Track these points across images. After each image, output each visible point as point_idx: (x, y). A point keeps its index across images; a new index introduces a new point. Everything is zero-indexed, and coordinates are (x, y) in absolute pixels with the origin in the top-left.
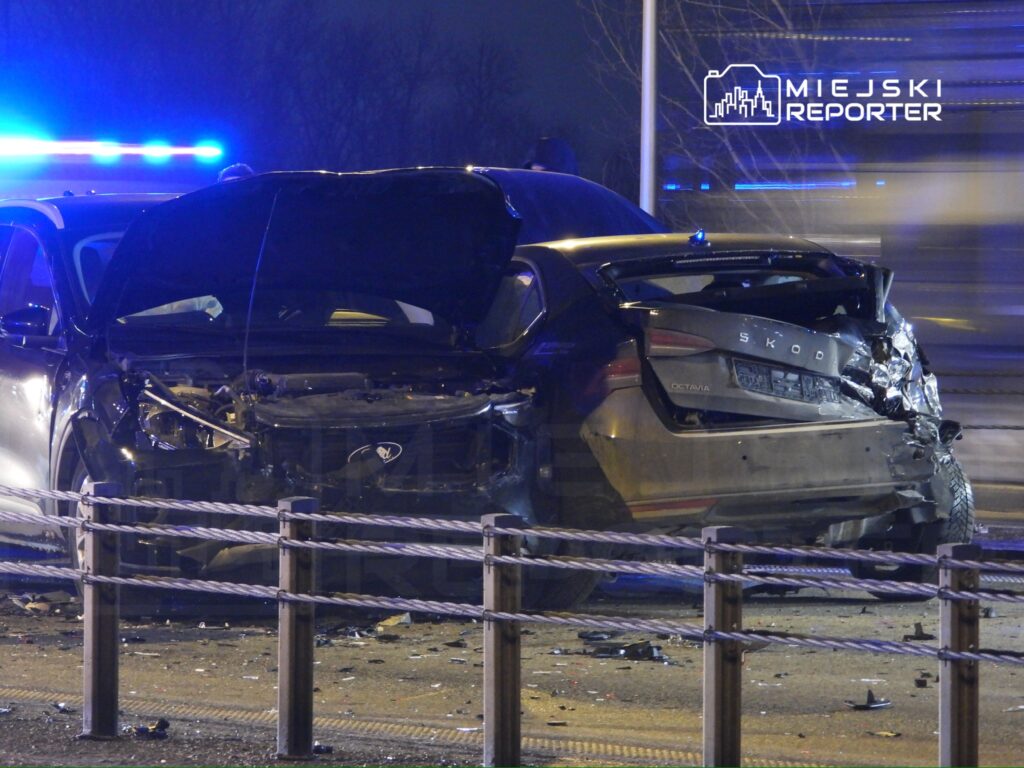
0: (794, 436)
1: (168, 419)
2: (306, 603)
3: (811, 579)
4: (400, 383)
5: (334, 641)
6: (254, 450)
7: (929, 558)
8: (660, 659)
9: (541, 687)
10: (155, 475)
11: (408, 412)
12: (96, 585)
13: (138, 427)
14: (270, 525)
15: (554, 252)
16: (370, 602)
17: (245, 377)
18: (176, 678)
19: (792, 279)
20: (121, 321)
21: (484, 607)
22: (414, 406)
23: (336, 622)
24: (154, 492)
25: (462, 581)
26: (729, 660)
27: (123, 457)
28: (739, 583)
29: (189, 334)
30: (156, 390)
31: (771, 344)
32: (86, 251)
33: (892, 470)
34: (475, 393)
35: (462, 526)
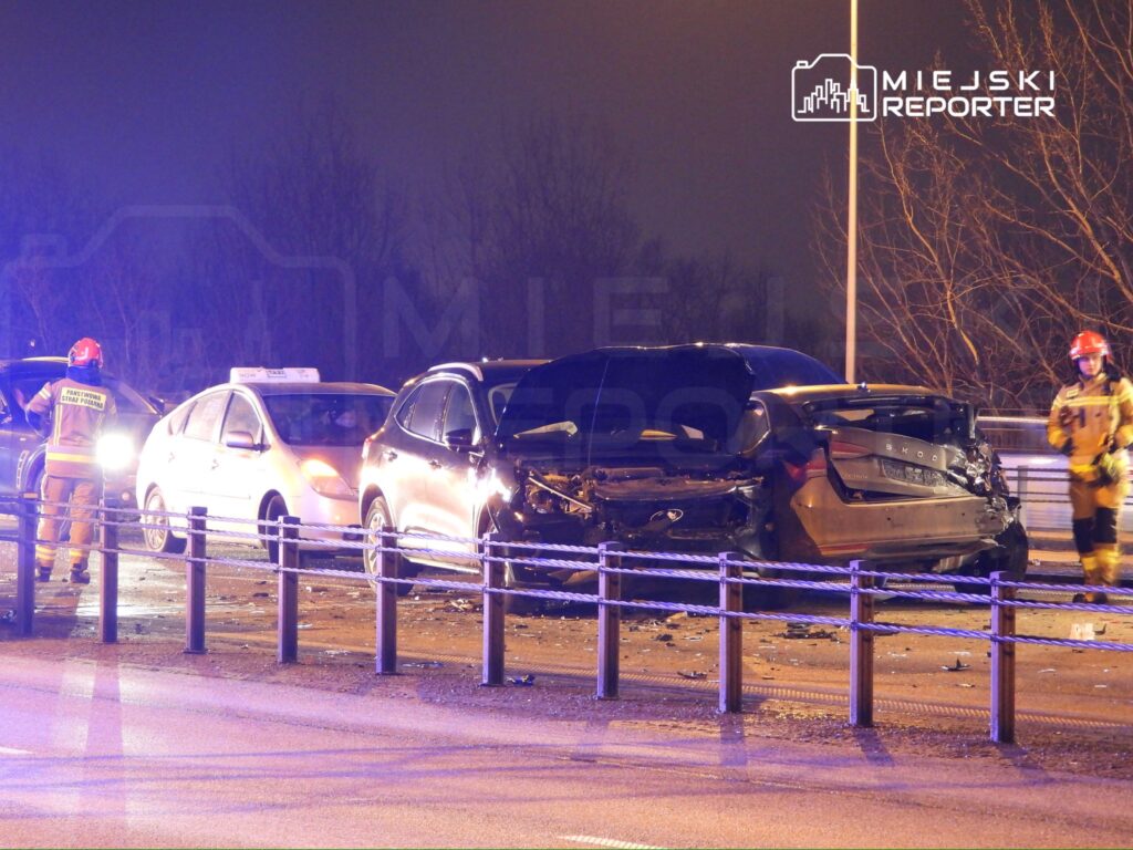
0: (919, 506)
1: (543, 495)
2: (615, 606)
3: (915, 591)
4: (683, 473)
5: (640, 627)
6: (594, 513)
7: (986, 580)
8: (836, 640)
9: (761, 656)
10: (536, 528)
11: (687, 491)
12: (491, 594)
13: (525, 500)
14: (594, 558)
15: (776, 396)
16: (662, 606)
17: (589, 470)
18: (544, 650)
19: (919, 412)
20: (516, 436)
21: (720, 608)
22: (690, 488)
23: (643, 616)
24: (534, 539)
25: (707, 593)
26: (866, 640)
27: (515, 517)
28: (873, 594)
29: (556, 444)
30: (536, 478)
31: (905, 450)
32: (495, 394)
33: (978, 526)
34: (727, 480)
35: (707, 559)
